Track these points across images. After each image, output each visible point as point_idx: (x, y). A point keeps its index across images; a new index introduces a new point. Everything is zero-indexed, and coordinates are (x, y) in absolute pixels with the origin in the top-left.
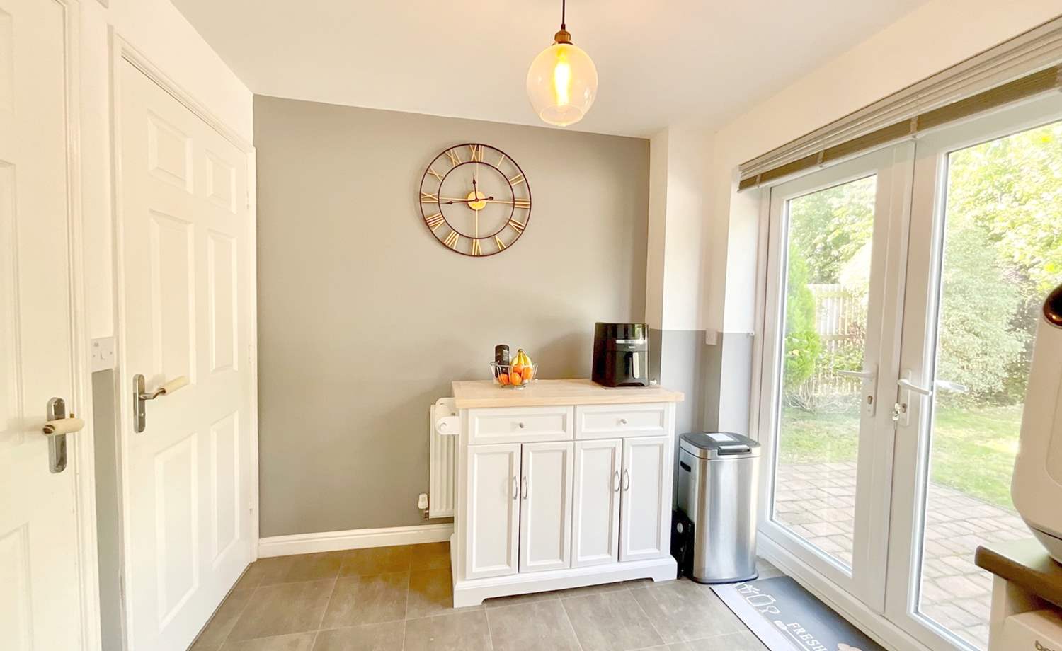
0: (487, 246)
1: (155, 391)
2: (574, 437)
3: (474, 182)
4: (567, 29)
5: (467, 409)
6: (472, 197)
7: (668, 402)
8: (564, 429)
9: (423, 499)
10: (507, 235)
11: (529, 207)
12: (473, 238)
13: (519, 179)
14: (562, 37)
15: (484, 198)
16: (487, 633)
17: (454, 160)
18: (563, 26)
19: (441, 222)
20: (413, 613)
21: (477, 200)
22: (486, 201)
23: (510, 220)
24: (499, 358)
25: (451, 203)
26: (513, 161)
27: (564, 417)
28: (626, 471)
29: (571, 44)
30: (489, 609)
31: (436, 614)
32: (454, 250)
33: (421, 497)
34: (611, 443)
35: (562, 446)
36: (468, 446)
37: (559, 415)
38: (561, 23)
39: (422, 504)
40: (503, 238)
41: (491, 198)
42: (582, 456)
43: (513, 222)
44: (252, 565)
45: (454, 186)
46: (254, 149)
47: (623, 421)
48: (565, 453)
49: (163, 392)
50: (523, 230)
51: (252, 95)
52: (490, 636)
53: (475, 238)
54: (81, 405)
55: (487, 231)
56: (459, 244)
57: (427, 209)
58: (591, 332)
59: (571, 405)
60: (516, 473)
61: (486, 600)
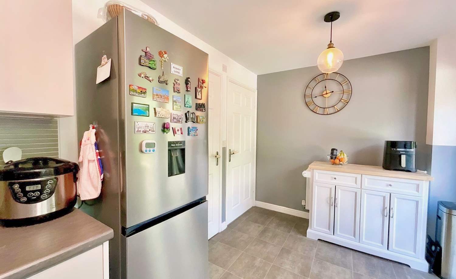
0: (331, 110)
1: (232, 153)
2: (361, 187)
3: (325, 87)
4: (332, 42)
5: (313, 169)
6: (325, 93)
7: (423, 180)
8: (356, 183)
9: (304, 202)
10: (340, 105)
11: (351, 93)
12: (325, 108)
13: (347, 81)
14: (330, 46)
15: (330, 92)
16: (316, 248)
17: (317, 81)
18: (331, 41)
19: (312, 104)
20: (292, 233)
21: (327, 94)
22: (330, 93)
23: (341, 99)
24: (332, 153)
25: (316, 97)
26: (343, 76)
27: (356, 178)
28: (392, 208)
29: (334, 47)
30: (319, 242)
31: (300, 236)
32: (317, 113)
33: (303, 201)
34: (384, 194)
35: (356, 190)
36: (314, 183)
37: (354, 177)
38: (330, 40)
39: (303, 204)
40: (338, 107)
41: (333, 92)
42: (365, 196)
43: (343, 100)
44: (253, 207)
45: (318, 90)
46: (257, 91)
47: (390, 185)
48: (356, 193)
49: (234, 153)
50: (348, 102)
51: (257, 75)
52: (316, 249)
53: (326, 108)
54: (221, 154)
55: (331, 105)
56: (320, 111)
57: (307, 100)
58: (383, 145)
59: (360, 174)
60: (333, 196)
61: (319, 240)
